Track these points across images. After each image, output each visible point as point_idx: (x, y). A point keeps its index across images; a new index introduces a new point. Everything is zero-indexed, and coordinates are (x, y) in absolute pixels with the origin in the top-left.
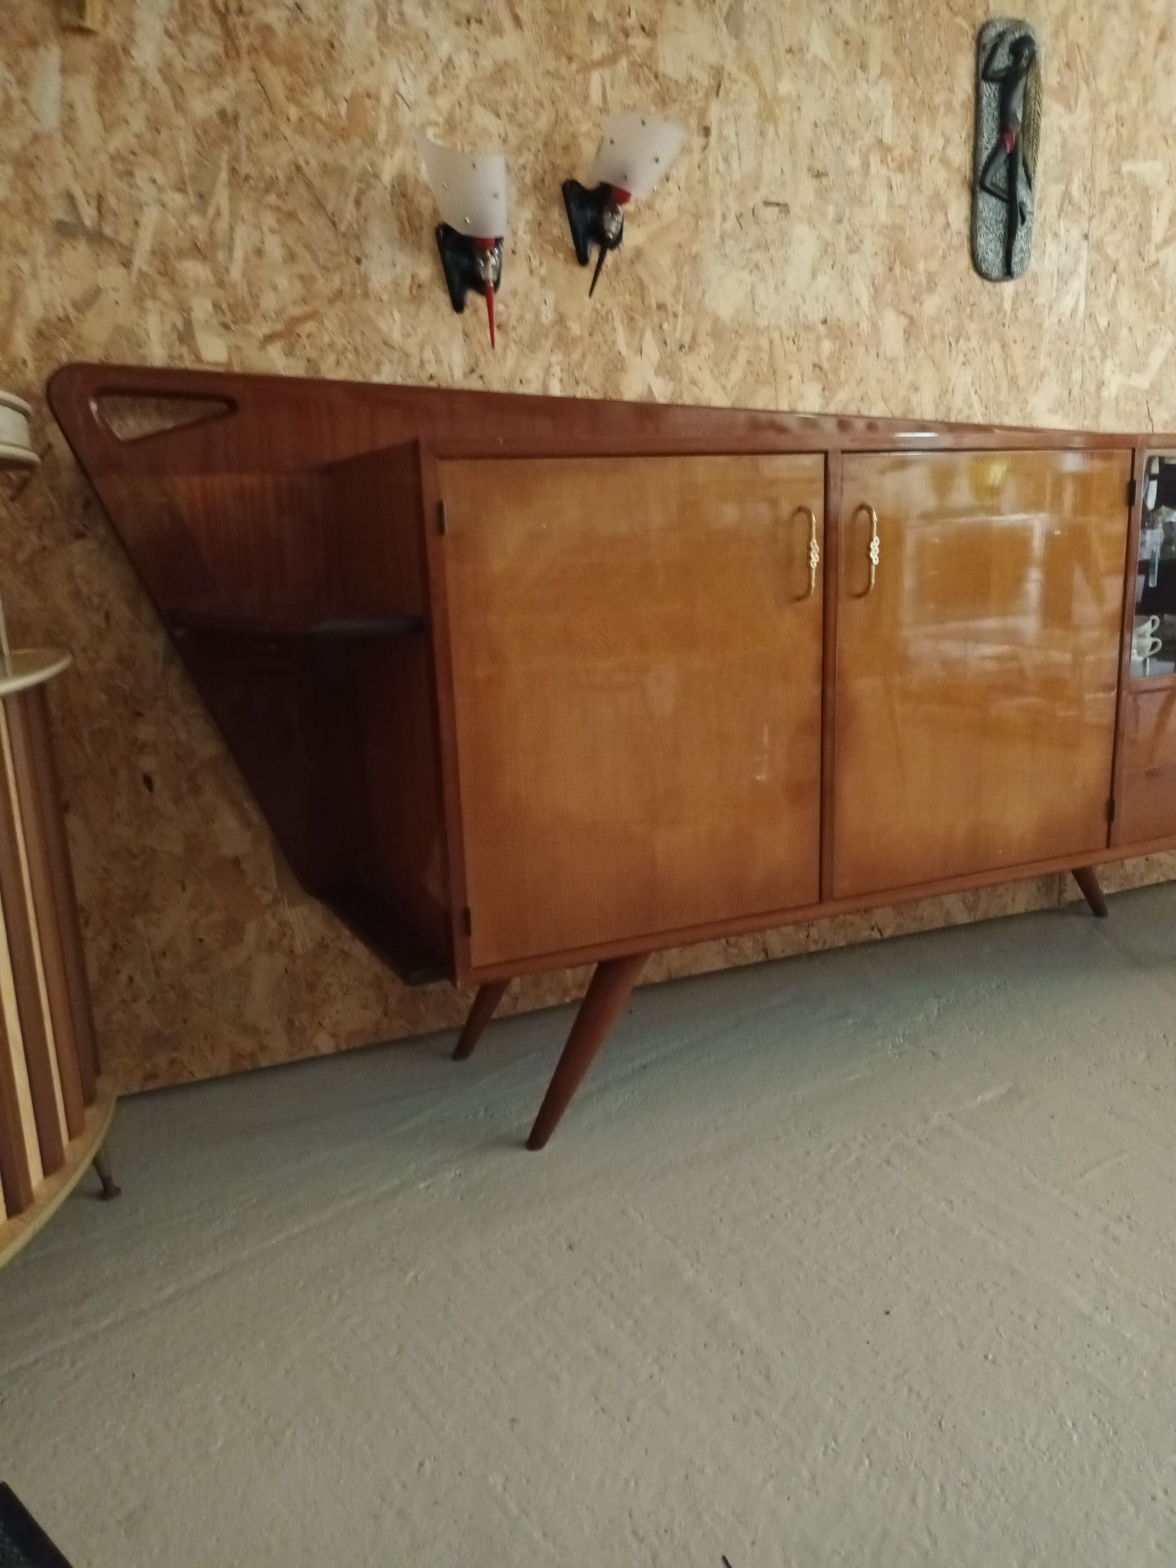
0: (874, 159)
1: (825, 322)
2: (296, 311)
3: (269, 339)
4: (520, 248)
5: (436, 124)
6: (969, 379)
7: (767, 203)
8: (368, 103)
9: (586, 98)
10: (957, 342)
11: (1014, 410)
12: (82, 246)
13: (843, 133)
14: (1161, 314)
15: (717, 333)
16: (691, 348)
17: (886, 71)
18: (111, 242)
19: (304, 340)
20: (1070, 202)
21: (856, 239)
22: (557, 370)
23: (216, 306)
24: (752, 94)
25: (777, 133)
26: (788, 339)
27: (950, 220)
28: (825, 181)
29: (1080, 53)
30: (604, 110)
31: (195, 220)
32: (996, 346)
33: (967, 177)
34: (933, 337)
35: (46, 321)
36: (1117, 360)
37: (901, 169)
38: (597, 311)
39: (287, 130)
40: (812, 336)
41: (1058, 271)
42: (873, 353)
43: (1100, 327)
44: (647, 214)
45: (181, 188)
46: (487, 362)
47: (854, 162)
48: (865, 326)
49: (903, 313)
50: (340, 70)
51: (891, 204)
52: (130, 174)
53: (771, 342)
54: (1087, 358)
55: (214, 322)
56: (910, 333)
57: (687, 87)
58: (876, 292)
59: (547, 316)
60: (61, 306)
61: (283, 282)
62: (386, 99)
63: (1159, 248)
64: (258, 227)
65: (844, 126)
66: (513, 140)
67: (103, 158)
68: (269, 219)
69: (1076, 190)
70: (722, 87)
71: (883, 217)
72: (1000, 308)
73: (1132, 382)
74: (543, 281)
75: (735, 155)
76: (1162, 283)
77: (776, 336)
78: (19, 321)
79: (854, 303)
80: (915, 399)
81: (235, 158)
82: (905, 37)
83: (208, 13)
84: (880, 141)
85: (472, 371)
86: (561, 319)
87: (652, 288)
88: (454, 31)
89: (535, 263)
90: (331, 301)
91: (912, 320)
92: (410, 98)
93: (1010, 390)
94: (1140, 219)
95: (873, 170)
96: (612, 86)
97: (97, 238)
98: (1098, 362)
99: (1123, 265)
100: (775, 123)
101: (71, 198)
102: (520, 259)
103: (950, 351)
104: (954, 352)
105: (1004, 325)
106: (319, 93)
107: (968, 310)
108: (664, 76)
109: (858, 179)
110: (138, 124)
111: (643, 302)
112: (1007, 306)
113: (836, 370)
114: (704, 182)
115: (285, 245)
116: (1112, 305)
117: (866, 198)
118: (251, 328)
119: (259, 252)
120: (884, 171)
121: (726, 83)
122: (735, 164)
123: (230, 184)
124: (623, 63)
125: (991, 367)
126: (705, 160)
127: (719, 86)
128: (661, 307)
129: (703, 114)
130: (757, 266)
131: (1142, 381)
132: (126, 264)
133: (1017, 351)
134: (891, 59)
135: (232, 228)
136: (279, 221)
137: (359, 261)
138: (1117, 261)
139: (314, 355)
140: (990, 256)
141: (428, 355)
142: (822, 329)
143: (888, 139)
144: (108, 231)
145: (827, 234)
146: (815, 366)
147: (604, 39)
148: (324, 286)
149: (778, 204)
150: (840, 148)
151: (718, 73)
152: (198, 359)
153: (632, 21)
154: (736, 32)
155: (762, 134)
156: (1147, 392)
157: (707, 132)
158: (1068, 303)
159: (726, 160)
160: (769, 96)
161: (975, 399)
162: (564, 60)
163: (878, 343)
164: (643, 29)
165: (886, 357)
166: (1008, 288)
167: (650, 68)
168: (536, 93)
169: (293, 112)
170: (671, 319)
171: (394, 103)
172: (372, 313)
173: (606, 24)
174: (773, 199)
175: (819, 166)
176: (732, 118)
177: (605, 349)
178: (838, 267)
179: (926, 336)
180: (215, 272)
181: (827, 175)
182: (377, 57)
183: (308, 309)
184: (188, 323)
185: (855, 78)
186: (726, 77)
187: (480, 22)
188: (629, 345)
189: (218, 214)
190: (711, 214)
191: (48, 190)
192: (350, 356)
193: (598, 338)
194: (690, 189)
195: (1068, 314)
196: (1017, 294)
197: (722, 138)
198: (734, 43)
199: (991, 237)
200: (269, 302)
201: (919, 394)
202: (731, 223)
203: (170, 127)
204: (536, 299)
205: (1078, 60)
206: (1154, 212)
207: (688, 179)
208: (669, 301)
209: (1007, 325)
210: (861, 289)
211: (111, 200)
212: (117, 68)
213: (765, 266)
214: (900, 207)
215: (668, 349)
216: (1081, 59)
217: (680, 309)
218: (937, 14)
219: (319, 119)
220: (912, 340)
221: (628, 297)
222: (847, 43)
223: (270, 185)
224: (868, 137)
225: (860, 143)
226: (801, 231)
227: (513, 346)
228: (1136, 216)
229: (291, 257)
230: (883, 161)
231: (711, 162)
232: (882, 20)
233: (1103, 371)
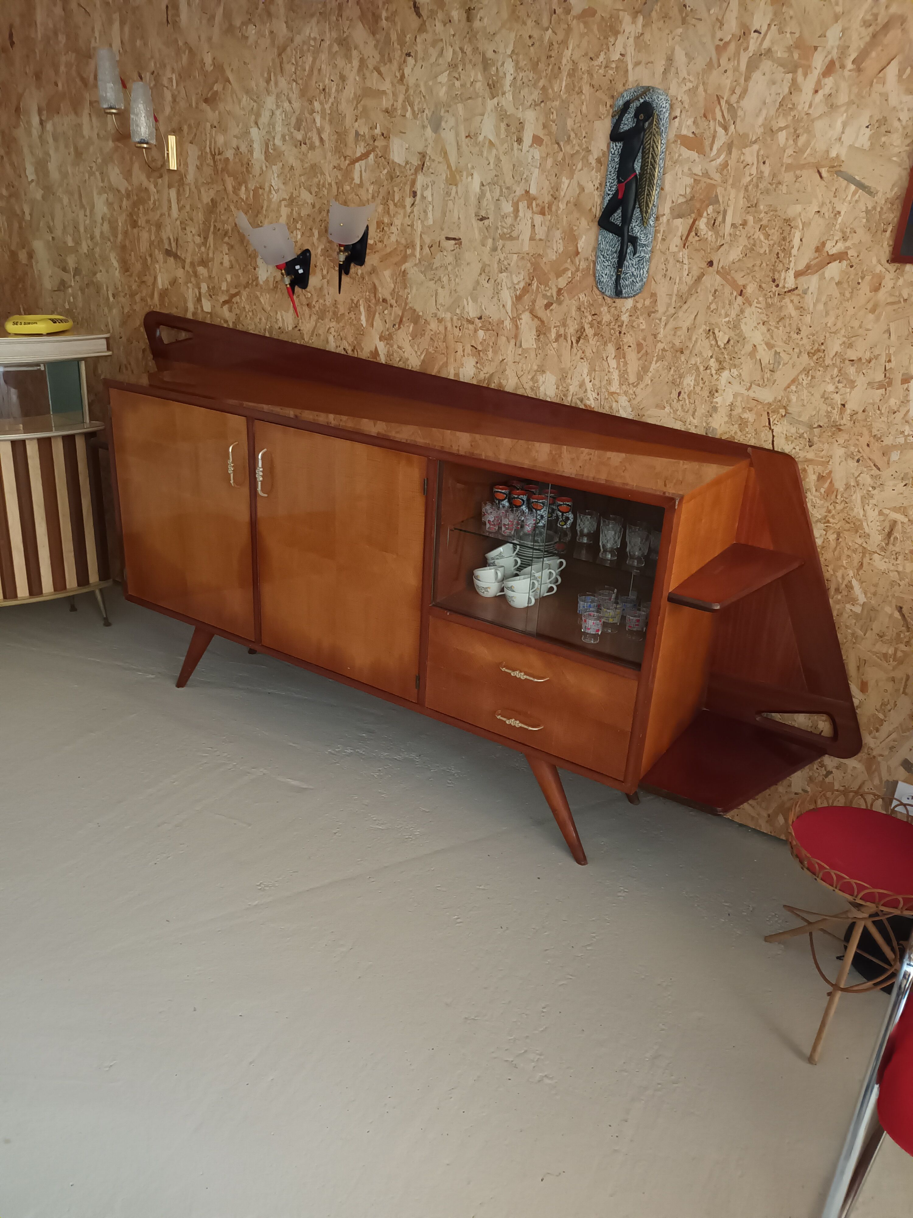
0: (522, 206)
1: (480, 318)
2: (233, 291)
3: (225, 303)
4: (318, 264)
5: (284, 199)
6: (586, 371)
7: (448, 239)
8: (261, 191)
9: (353, 179)
10: (578, 342)
11: (623, 400)
12: (172, 259)
13: (501, 190)
14: (795, 336)
15: (416, 319)
16: (399, 328)
17: (537, 140)
18: (180, 258)
19: (235, 306)
20: (696, 234)
21: (506, 263)
22: (332, 330)
23: (208, 287)
24: (443, 168)
25: (457, 192)
26: (456, 327)
27: (580, 250)
28: (486, 222)
29: (719, 103)
30: (361, 185)
31: (203, 249)
32: (611, 349)
33: (597, 215)
34: (559, 336)
35: (161, 289)
36: (735, 372)
37: (542, 213)
38: (352, 300)
39: (232, 207)
40: (471, 327)
41: (678, 291)
42: (513, 342)
43: (719, 343)
44: (380, 245)
45: (199, 235)
46: (302, 322)
47: (507, 208)
48: (508, 323)
49: (537, 317)
50: (251, 176)
51: (532, 239)
52: (185, 229)
53: (446, 328)
54: (702, 368)
55: (207, 294)
56: (542, 331)
57: (405, 167)
58: (519, 298)
59: (329, 301)
60: (167, 285)
61: (229, 277)
62: (267, 189)
63: (798, 275)
64: (222, 252)
65: (503, 184)
66: (317, 207)
67: (178, 222)
68: (225, 249)
69: (702, 224)
70: (425, 165)
71: (526, 248)
72: (617, 319)
73: (751, 394)
74: (328, 282)
75: (430, 207)
76: (801, 309)
77: (449, 325)
78: (156, 289)
79: (501, 306)
80: (541, 379)
81: (215, 221)
82: (553, 113)
83: (209, 156)
84: (527, 192)
85: (296, 327)
86: (335, 303)
87: (380, 289)
88: (295, 150)
89: (325, 272)
90: (245, 287)
91: (542, 322)
92: (276, 188)
93: (621, 384)
94: (777, 249)
95: (521, 214)
96: (365, 171)
97: (176, 256)
98: (714, 372)
99: (751, 289)
100: (456, 185)
101: (170, 240)
102: (318, 270)
103: (572, 347)
104: (574, 350)
105: (620, 333)
106: (243, 188)
107: (590, 318)
108: (393, 162)
109: (509, 221)
110: (188, 208)
111: (375, 296)
112: (625, 318)
113: (485, 351)
114: (411, 226)
115: (230, 261)
116: (735, 326)
117: (514, 234)
118: (219, 298)
119: (222, 263)
120: (529, 214)
121: (427, 163)
122: (430, 215)
123: (214, 233)
124: (372, 156)
125: (605, 363)
126: (412, 212)
127: (423, 165)
128: (384, 300)
129: (413, 183)
130: (440, 279)
131: (766, 395)
132: (184, 268)
133: (632, 356)
134: (541, 133)
135: (214, 254)
136: (228, 250)
137: (255, 269)
138: (744, 286)
139: (238, 312)
140: (605, 279)
141: (279, 316)
142: (479, 323)
143: (533, 191)
144: (179, 254)
145: (486, 259)
146: (472, 346)
147: (362, 144)
148: (243, 280)
149: (454, 239)
150: (498, 200)
151: (423, 155)
152: (202, 310)
153: (378, 131)
154: (436, 128)
155: (448, 194)
156: (770, 404)
157: (415, 194)
158: (685, 320)
159: (425, 211)
160: (454, 169)
161: (589, 386)
162: (342, 158)
163: (516, 337)
164: (383, 134)
165: (521, 346)
166: (629, 303)
167: (385, 158)
168: (329, 180)
169: (235, 199)
170: (389, 308)
171: (270, 191)
172: (258, 294)
173: (364, 136)
174: (451, 236)
175: (483, 213)
176: (430, 184)
177: (355, 322)
178: (492, 281)
179: (553, 336)
180: (208, 271)
181: (488, 218)
182: (264, 168)
183: (237, 290)
184: (200, 293)
185: (512, 149)
186: (428, 158)
187: (305, 144)
188: (367, 321)
189: (210, 246)
190: (413, 246)
191: (164, 237)
192: (251, 314)
193: (352, 315)
194: (403, 231)
195: (685, 329)
196: (635, 308)
197: (423, 198)
198: (434, 135)
199: (607, 264)
200: (224, 287)
201: (544, 375)
202: (426, 250)
203: (197, 208)
204: (326, 292)
205: (717, 110)
206: (796, 242)
207: (402, 224)
208: (389, 297)
209: (623, 332)
210: (507, 296)
211: (180, 240)
212: (183, 184)
213: (445, 279)
214: (541, 240)
215: (387, 326)
216: (721, 108)
217: (393, 302)
218: (581, 92)
219: (243, 200)
220: (542, 336)
221: (367, 294)
222: (508, 125)
223: (226, 234)
224: (519, 191)
225: (513, 195)
226: (469, 256)
227: (313, 315)
228: (771, 247)
229: (232, 267)
230: (529, 206)
231: (416, 212)
232: (535, 105)
233: (717, 380)
